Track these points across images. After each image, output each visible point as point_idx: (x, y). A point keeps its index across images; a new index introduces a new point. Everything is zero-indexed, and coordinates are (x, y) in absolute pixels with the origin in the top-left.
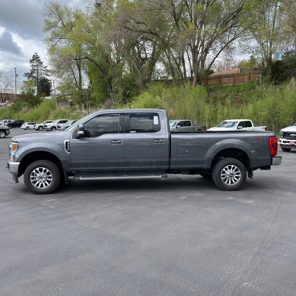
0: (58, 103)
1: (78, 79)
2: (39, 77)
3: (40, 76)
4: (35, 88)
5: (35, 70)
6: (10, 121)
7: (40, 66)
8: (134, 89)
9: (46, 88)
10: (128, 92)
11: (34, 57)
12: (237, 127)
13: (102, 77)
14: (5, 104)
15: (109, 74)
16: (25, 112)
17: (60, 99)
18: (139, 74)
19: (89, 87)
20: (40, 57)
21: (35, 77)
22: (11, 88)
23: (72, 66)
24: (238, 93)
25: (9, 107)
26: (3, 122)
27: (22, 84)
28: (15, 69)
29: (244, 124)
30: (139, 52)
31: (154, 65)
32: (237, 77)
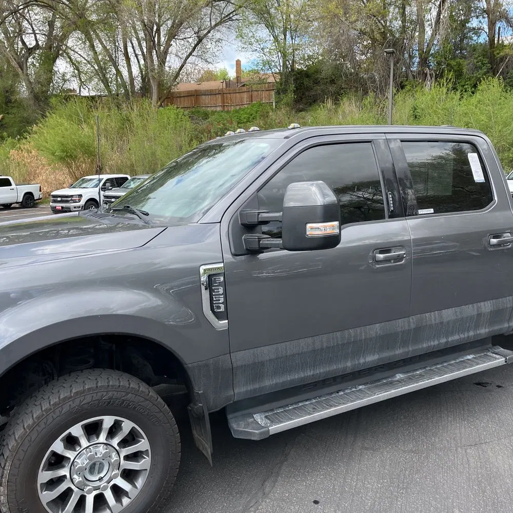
31: (54, 61)
32: (228, 95)
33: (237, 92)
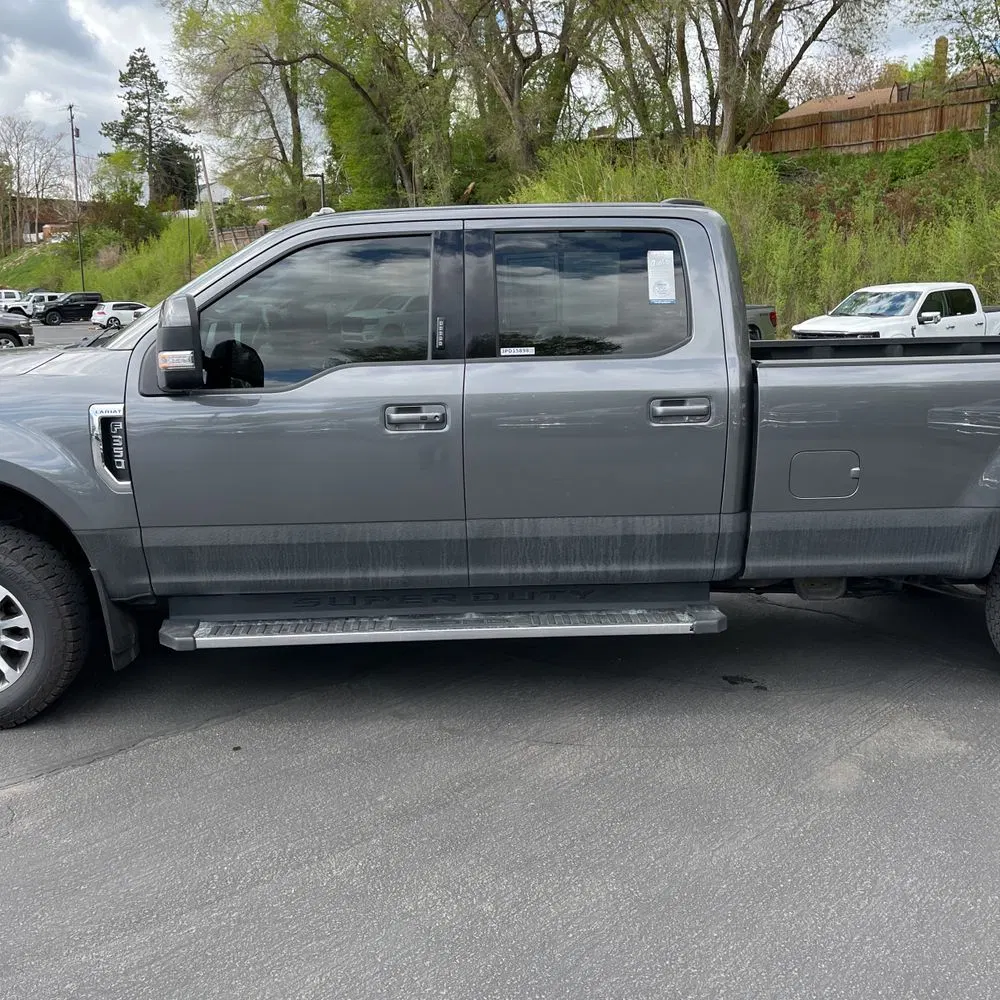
0: (222, 231)
1: (288, 141)
2: (155, 139)
3: (157, 135)
4: (144, 179)
5: (141, 111)
6: (56, 297)
7: (156, 97)
8: (494, 176)
9: (180, 180)
10: (471, 186)
11: (132, 65)
12: (919, 315)
13: (375, 132)
14: (41, 235)
15: (400, 117)
16: (111, 265)
17: (230, 216)
18: (509, 117)
19: (330, 171)
20: (153, 65)
21: (139, 139)
22: (59, 181)
23: (267, 90)
24: (894, 180)
25: (55, 247)
26: (31, 300)
27: (97, 165)
28: (71, 107)
29: (945, 303)
30: (513, 32)
31: (567, 80)
32: (890, 119)
33: (910, 109)
